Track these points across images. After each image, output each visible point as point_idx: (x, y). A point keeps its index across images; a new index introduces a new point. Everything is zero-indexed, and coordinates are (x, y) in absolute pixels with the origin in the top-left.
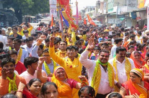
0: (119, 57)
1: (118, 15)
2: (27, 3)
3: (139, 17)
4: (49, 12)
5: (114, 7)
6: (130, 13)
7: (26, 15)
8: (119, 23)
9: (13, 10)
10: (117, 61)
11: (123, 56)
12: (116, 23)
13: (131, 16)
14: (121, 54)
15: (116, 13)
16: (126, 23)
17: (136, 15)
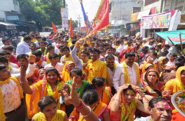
0: (128, 62)
1: (115, 27)
2: (45, 17)
3: (133, 28)
4: (61, 24)
5: (112, 21)
6: (125, 25)
7: (45, 26)
8: (116, 32)
9: (34, 22)
10: (127, 66)
11: (132, 61)
12: (114, 32)
13: (125, 27)
14: (130, 60)
15: (114, 25)
16: (121, 32)
17: (130, 27)
